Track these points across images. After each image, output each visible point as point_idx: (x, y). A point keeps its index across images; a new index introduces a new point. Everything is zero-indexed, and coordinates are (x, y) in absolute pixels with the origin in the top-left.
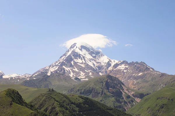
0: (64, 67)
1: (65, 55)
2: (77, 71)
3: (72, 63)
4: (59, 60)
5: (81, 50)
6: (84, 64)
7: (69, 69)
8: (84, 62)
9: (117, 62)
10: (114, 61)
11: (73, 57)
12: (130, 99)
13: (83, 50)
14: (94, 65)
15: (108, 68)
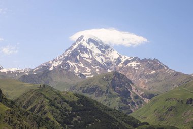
0: (68, 61)
1: (70, 48)
2: (83, 66)
3: (78, 57)
4: (63, 54)
5: (88, 43)
6: (92, 59)
7: (74, 64)
8: (91, 57)
9: (127, 58)
10: (125, 57)
11: (79, 51)
12: (138, 100)
13: (91, 43)
14: (102, 60)
15: (117, 64)
